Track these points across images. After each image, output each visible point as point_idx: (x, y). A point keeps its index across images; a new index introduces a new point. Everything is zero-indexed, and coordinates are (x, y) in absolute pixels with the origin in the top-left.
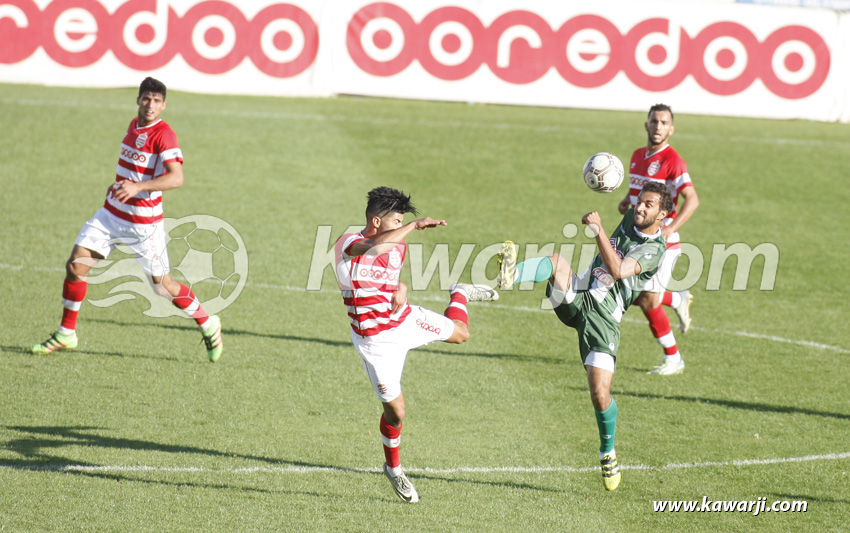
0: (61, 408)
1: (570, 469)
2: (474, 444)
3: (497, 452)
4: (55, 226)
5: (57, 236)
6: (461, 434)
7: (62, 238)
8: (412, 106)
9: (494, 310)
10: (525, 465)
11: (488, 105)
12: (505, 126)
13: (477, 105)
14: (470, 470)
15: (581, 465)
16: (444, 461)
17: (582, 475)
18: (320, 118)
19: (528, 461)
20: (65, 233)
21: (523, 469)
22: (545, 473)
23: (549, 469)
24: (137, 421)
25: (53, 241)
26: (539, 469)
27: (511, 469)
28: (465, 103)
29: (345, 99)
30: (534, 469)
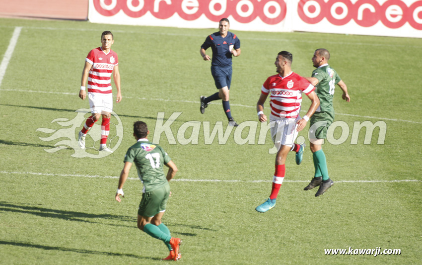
0: (184, 157)
1: (386, 181)
2: (348, 171)
3: (357, 174)
4: (182, 84)
5: (182, 88)
6: (342, 167)
7: (184, 88)
8: (324, 35)
9: (356, 117)
10: (368, 180)
11: (354, 35)
12: (361, 44)
13: (349, 35)
14: (346, 181)
15: (390, 179)
16: (336, 178)
17: (391, 184)
18: (287, 41)
19: (370, 178)
20: (186, 87)
21: (367, 181)
22: (376, 183)
23: (378, 181)
24: (214, 162)
25: (181, 90)
26: (374, 181)
27: (362, 181)
28: (344, 34)
29: (297, 33)
30: (372, 181)
